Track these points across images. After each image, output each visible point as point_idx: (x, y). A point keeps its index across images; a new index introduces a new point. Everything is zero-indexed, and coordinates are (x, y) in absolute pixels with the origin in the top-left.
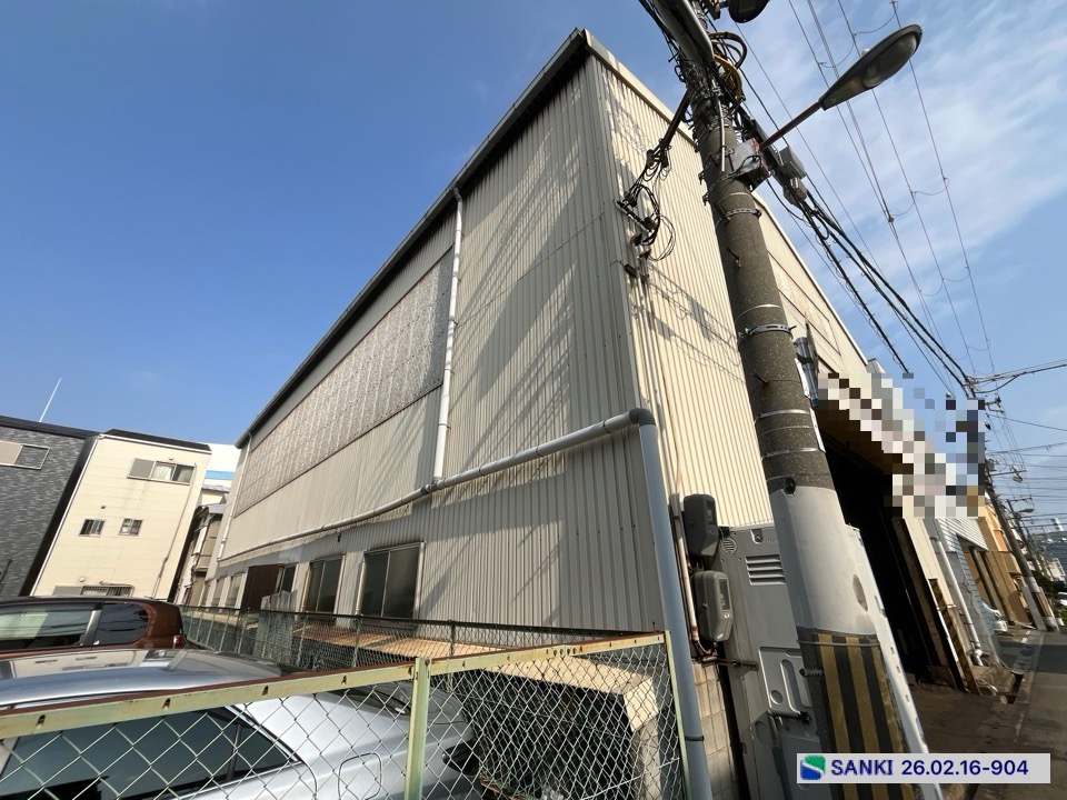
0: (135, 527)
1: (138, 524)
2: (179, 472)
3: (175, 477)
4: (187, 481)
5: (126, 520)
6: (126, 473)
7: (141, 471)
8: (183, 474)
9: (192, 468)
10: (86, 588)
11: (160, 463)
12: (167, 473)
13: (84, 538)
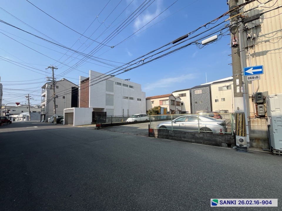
0: (224, 99)
2: (228, 87)
6: (218, 90)
10: (220, 111)
13: (216, 102)
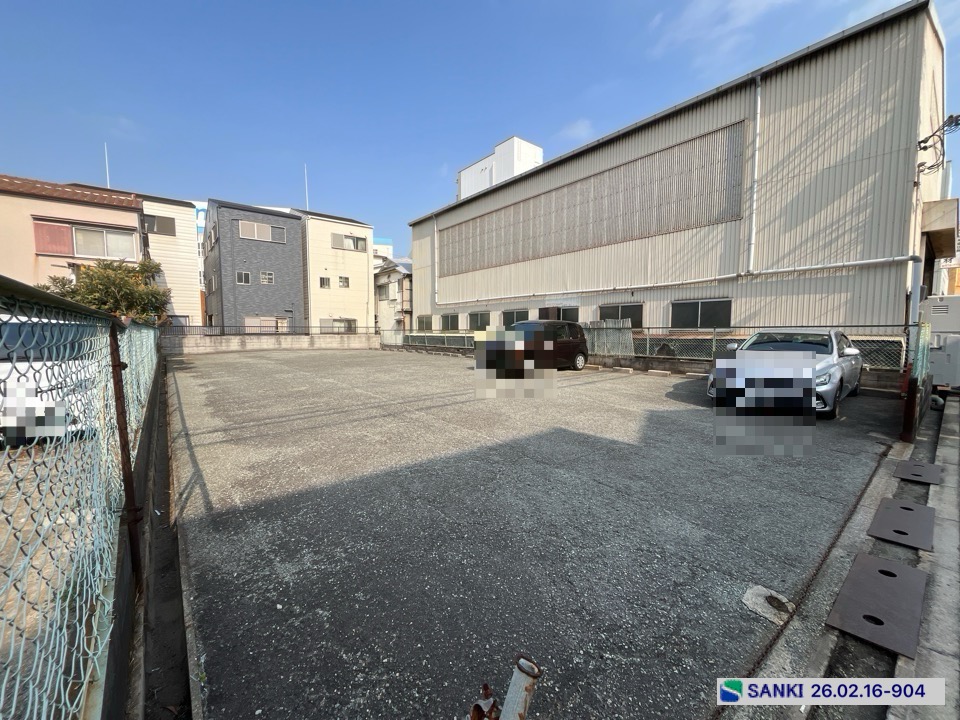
0: (345, 281)
1: (347, 279)
2: (359, 243)
3: (356, 247)
4: (365, 250)
5: (341, 278)
6: (330, 245)
7: (337, 243)
8: (360, 243)
9: (364, 240)
10: (335, 320)
11: (347, 237)
12: (349, 243)
13: (323, 290)
